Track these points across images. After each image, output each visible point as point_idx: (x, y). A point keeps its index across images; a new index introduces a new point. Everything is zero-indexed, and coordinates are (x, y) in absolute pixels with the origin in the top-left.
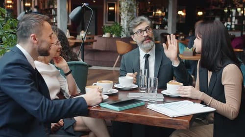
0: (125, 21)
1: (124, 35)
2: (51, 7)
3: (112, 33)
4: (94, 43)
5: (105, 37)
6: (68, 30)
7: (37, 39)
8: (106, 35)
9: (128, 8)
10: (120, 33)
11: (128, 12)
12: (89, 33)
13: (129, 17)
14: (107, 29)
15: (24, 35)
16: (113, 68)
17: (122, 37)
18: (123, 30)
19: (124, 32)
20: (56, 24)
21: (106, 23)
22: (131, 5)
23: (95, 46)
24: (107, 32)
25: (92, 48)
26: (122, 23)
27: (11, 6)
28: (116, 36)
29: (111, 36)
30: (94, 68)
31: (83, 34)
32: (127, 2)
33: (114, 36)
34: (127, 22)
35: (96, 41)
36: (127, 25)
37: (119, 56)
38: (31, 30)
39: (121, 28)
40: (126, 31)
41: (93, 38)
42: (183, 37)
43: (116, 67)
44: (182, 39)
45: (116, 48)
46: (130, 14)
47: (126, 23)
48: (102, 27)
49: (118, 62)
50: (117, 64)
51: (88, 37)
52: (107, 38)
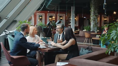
0: (92, 25)
2: (69, 19)
5: (84, 31)
9: (93, 19)
11: (93, 21)
13: (94, 23)
17: (91, 31)
20: (71, 26)
22: (95, 18)
24: (85, 29)
25: (79, 35)
27: (54, 19)
32: (93, 17)
34: (93, 25)
46: (94, 22)
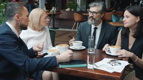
1: (78, 10)
3: (71, 8)
4: (61, 14)
5: (67, 11)
6: (45, 7)
7: (19, 17)
8: (68, 10)
10: (76, 8)
12: (58, 8)
14: (68, 6)
15: (11, 14)
16: (72, 30)
17: (77, 11)
18: (78, 6)
19: (79, 7)
20: (38, 2)
21: (68, 2)
23: (61, 16)
24: (68, 8)
25: (59, 17)
26: (77, 2)
28: (74, 10)
29: (71, 10)
30: (60, 29)
31: (54, 9)
33: (72, 10)
35: (61, 13)
36: (81, 4)
37: (75, 23)
38: (15, 11)
39: (77, 5)
40: (80, 7)
41: (60, 12)
42: (115, 11)
43: (73, 29)
44: (114, 12)
45: (74, 18)
47: (80, 2)
48: (66, 5)
49: (75, 26)
50: (74, 27)
51: (57, 10)
52: (68, 11)
